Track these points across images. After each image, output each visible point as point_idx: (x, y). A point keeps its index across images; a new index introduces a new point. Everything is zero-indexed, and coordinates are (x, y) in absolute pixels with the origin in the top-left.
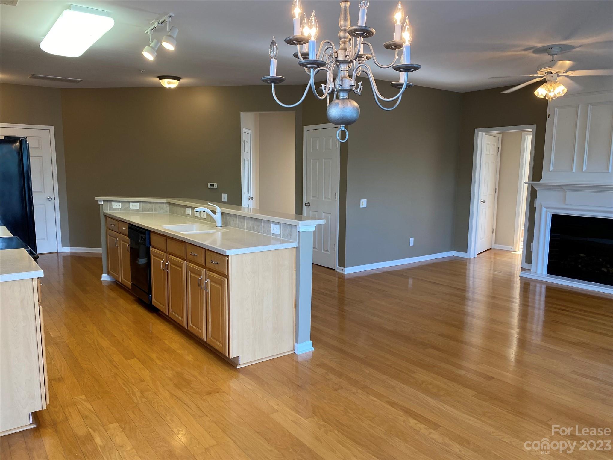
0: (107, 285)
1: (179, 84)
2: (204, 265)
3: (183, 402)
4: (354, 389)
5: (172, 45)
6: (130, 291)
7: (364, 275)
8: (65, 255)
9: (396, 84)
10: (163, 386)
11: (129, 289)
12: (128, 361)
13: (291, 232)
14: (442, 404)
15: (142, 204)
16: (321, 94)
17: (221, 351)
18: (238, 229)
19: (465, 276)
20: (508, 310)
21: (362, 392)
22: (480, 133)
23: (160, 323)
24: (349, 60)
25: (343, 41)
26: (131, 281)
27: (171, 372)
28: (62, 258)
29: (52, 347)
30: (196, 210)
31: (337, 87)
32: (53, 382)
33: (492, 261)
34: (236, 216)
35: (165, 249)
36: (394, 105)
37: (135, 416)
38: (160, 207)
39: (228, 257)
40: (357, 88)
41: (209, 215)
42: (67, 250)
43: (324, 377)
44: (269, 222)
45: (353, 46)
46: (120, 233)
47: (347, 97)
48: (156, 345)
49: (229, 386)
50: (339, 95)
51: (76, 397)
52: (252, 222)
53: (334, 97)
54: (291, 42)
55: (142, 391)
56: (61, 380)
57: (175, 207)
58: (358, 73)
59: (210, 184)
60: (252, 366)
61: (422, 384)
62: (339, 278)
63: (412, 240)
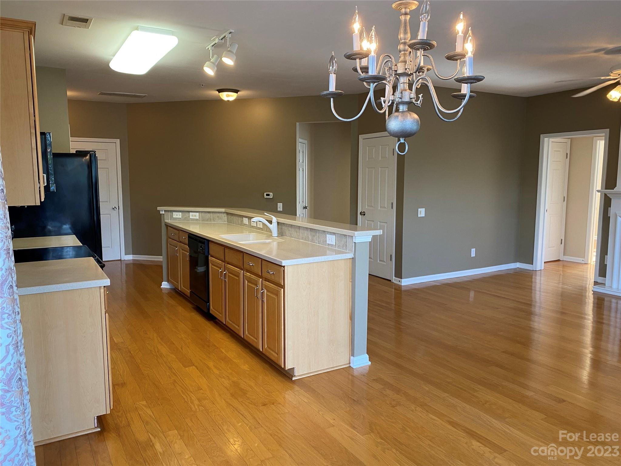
0: (167, 292)
1: (237, 97)
2: (261, 275)
3: (239, 413)
4: (413, 407)
5: (232, 60)
6: (188, 298)
7: (422, 287)
8: (128, 262)
9: (458, 95)
10: (220, 395)
11: (188, 297)
12: (186, 368)
13: (347, 242)
14: (508, 426)
15: (201, 213)
16: (381, 108)
17: (276, 362)
18: (293, 239)
19: (531, 289)
20: (580, 327)
21: (421, 409)
22: (546, 139)
23: (217, 331)
24: (409, 73)
25: (403, 54)
26: (190, 289)
27: (228, 381)
28: (125, 265)
29: (116, 352)
30: (253, 220)
31: (397, 100)
32: (116, 387)
33: (560, 274)
34: (291, 226)
35: (223, 258)
36: (456, 116)
37: (193, 424)
38: (218, 217)
39: (283, 268)
40: (417, 100)
41: (266, 225)
42: (130, 257)
43: (382, 392)
44: (324, 233)
45: (413, 59)
46: (180, 242)
47: (407, 109)
48: (213, 354)
49: (284, 398)
50: (398, 108)
51: (138, 403)
52: (307, 232)
53: (393, 110)
54: (351, 57)
55: (199, 400)
56: (123, 385)
57: (232, 217)
58: (418, 85)
59: (266, 194)
60: (307, 379)
61: (486, 404)
62: (395, 289)
63: (473, 251)
